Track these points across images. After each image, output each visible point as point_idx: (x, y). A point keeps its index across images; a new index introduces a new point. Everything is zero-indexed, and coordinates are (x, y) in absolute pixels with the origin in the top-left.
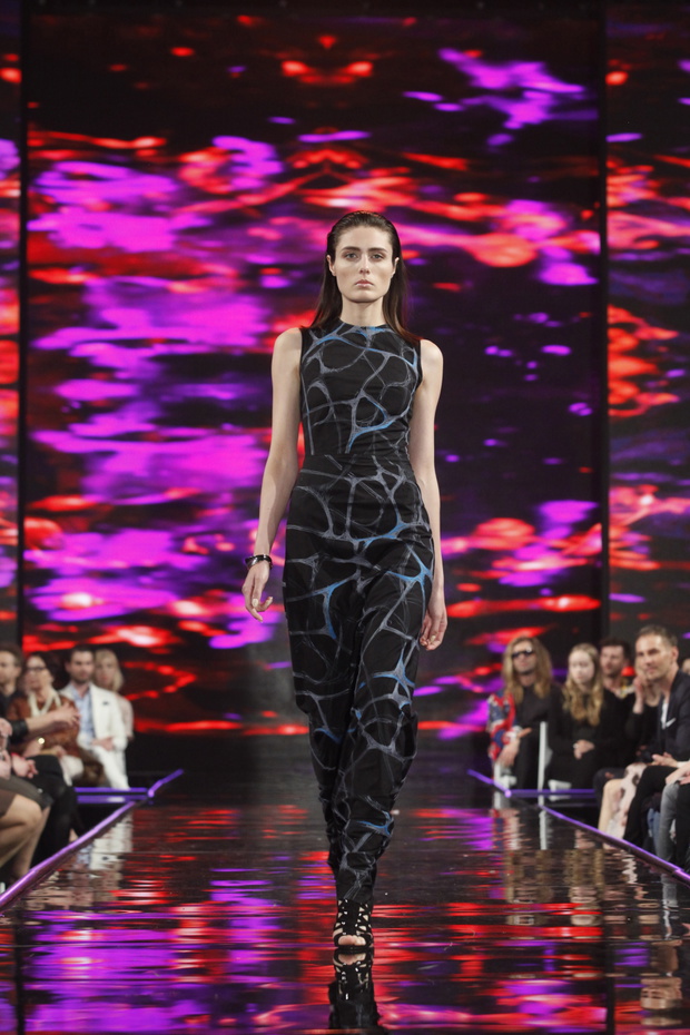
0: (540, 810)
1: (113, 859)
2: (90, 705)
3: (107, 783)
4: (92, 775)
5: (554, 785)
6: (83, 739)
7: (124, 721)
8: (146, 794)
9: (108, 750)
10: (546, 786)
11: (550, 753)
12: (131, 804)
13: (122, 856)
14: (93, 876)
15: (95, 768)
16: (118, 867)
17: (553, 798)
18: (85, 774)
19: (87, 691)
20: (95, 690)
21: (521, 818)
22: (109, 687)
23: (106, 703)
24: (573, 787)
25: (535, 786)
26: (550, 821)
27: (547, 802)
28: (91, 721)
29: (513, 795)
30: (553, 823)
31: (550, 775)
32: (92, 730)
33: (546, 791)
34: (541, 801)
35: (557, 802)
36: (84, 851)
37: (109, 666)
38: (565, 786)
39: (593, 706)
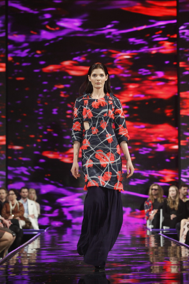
0: (160, 235)
1: (35, 250)
2: (27, 205)
3: (33, 228)
4: (28, 226)
5: (165, 227)
6: (25, 215)
7: (37, 209)
8: (44, 231)
9: (33, 218)
10: (162, 228)
11: (163, 218)
12: (39, 234)
13: (37, 249)
14: (28, 255)
15: (29, 223)
16: (36, 252)
17: (164, 232)
18: (26, 225)
19: (26, 201)
20: (29, 201)
21: (155, 237)
22: (33, 200)
23: (32, 204)
24: (170, 228)
25: (159, 228)
26: (163, 238)
27: (163, 232)
28: (28, 209)
29: (152, 230)
30: (165, 239)
31: (163, 225)
32: (28, 212)
33: (162, 229)
34: (161, 232)
35: (166, 233)
36: (25, 247)
37: (33, 193)
38: (168, 228)
39: (176, 204)
